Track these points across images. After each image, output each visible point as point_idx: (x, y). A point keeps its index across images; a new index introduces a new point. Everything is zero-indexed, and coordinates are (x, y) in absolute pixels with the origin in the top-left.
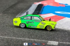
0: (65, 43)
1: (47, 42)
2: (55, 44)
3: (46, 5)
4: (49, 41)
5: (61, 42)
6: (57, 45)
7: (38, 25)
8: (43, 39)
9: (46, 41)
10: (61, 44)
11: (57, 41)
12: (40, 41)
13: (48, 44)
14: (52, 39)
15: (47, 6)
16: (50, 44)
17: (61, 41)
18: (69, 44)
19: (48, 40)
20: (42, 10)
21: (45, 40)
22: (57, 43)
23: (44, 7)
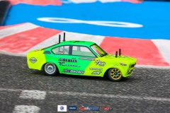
0: (61, 93)
1: (20, 93)
2: (38, 97)
3: (16, 4)
4: (25, 89)
5: (51, 92)
6: (43, 98)
7: (88, 68)
8: (10, 86)
9: (16, 90)
10: (54, 96)
11: (42, 90)
12: (3, 91)
13: (21, 97)
14: (30, 84)
15: (18, 5)
16: (27, 97)
17: (51, 90)
18: (70, 96)
19: (21, 88)
20: (8, 16)
21: (15, 88)
22: (44, 93)
23: (11, 7)
